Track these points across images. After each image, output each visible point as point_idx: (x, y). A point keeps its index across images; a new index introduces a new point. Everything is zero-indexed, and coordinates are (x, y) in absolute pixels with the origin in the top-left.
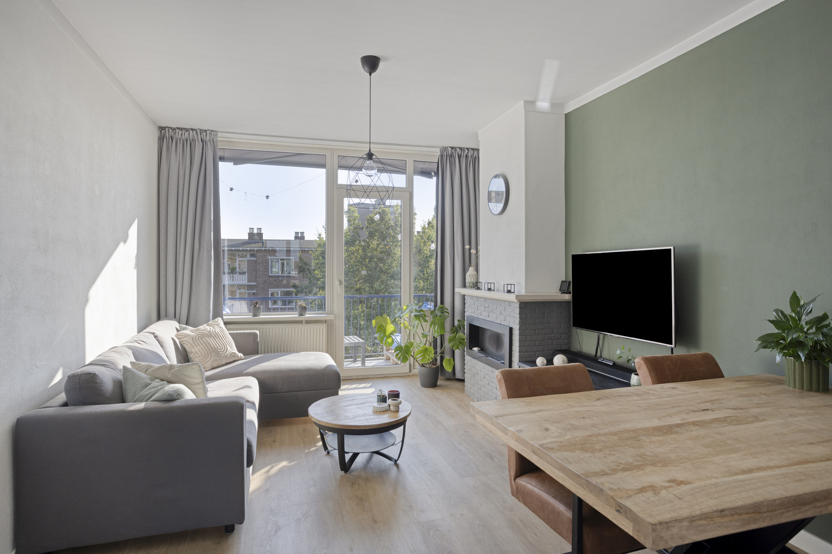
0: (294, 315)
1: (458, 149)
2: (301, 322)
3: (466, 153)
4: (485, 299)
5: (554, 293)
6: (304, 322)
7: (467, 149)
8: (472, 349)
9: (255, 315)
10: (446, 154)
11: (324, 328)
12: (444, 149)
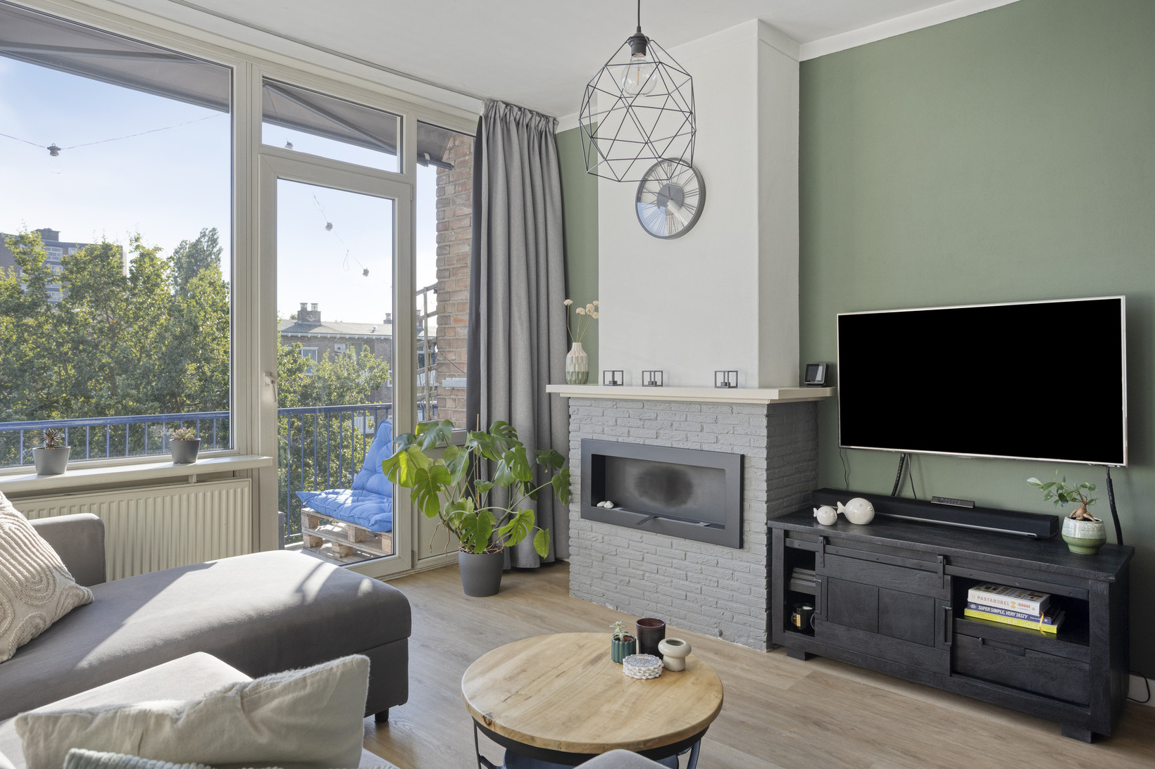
0: (162, 464)
1: (516, 109)
2: (184, 480)
3: (528, 119)
4: (643, 402)
5: (789, 387)
6: (194, 479)
7: (531, 112)
8: (596, 506)
9: (47, 471)
10: (493, 116)
11: (246, 490)
12: (492, 104)
